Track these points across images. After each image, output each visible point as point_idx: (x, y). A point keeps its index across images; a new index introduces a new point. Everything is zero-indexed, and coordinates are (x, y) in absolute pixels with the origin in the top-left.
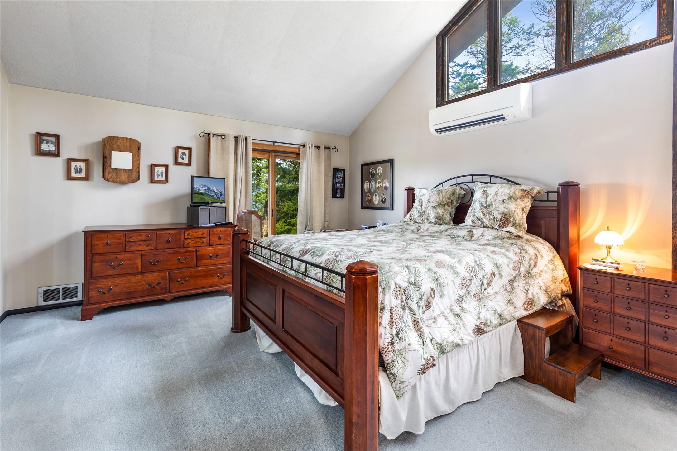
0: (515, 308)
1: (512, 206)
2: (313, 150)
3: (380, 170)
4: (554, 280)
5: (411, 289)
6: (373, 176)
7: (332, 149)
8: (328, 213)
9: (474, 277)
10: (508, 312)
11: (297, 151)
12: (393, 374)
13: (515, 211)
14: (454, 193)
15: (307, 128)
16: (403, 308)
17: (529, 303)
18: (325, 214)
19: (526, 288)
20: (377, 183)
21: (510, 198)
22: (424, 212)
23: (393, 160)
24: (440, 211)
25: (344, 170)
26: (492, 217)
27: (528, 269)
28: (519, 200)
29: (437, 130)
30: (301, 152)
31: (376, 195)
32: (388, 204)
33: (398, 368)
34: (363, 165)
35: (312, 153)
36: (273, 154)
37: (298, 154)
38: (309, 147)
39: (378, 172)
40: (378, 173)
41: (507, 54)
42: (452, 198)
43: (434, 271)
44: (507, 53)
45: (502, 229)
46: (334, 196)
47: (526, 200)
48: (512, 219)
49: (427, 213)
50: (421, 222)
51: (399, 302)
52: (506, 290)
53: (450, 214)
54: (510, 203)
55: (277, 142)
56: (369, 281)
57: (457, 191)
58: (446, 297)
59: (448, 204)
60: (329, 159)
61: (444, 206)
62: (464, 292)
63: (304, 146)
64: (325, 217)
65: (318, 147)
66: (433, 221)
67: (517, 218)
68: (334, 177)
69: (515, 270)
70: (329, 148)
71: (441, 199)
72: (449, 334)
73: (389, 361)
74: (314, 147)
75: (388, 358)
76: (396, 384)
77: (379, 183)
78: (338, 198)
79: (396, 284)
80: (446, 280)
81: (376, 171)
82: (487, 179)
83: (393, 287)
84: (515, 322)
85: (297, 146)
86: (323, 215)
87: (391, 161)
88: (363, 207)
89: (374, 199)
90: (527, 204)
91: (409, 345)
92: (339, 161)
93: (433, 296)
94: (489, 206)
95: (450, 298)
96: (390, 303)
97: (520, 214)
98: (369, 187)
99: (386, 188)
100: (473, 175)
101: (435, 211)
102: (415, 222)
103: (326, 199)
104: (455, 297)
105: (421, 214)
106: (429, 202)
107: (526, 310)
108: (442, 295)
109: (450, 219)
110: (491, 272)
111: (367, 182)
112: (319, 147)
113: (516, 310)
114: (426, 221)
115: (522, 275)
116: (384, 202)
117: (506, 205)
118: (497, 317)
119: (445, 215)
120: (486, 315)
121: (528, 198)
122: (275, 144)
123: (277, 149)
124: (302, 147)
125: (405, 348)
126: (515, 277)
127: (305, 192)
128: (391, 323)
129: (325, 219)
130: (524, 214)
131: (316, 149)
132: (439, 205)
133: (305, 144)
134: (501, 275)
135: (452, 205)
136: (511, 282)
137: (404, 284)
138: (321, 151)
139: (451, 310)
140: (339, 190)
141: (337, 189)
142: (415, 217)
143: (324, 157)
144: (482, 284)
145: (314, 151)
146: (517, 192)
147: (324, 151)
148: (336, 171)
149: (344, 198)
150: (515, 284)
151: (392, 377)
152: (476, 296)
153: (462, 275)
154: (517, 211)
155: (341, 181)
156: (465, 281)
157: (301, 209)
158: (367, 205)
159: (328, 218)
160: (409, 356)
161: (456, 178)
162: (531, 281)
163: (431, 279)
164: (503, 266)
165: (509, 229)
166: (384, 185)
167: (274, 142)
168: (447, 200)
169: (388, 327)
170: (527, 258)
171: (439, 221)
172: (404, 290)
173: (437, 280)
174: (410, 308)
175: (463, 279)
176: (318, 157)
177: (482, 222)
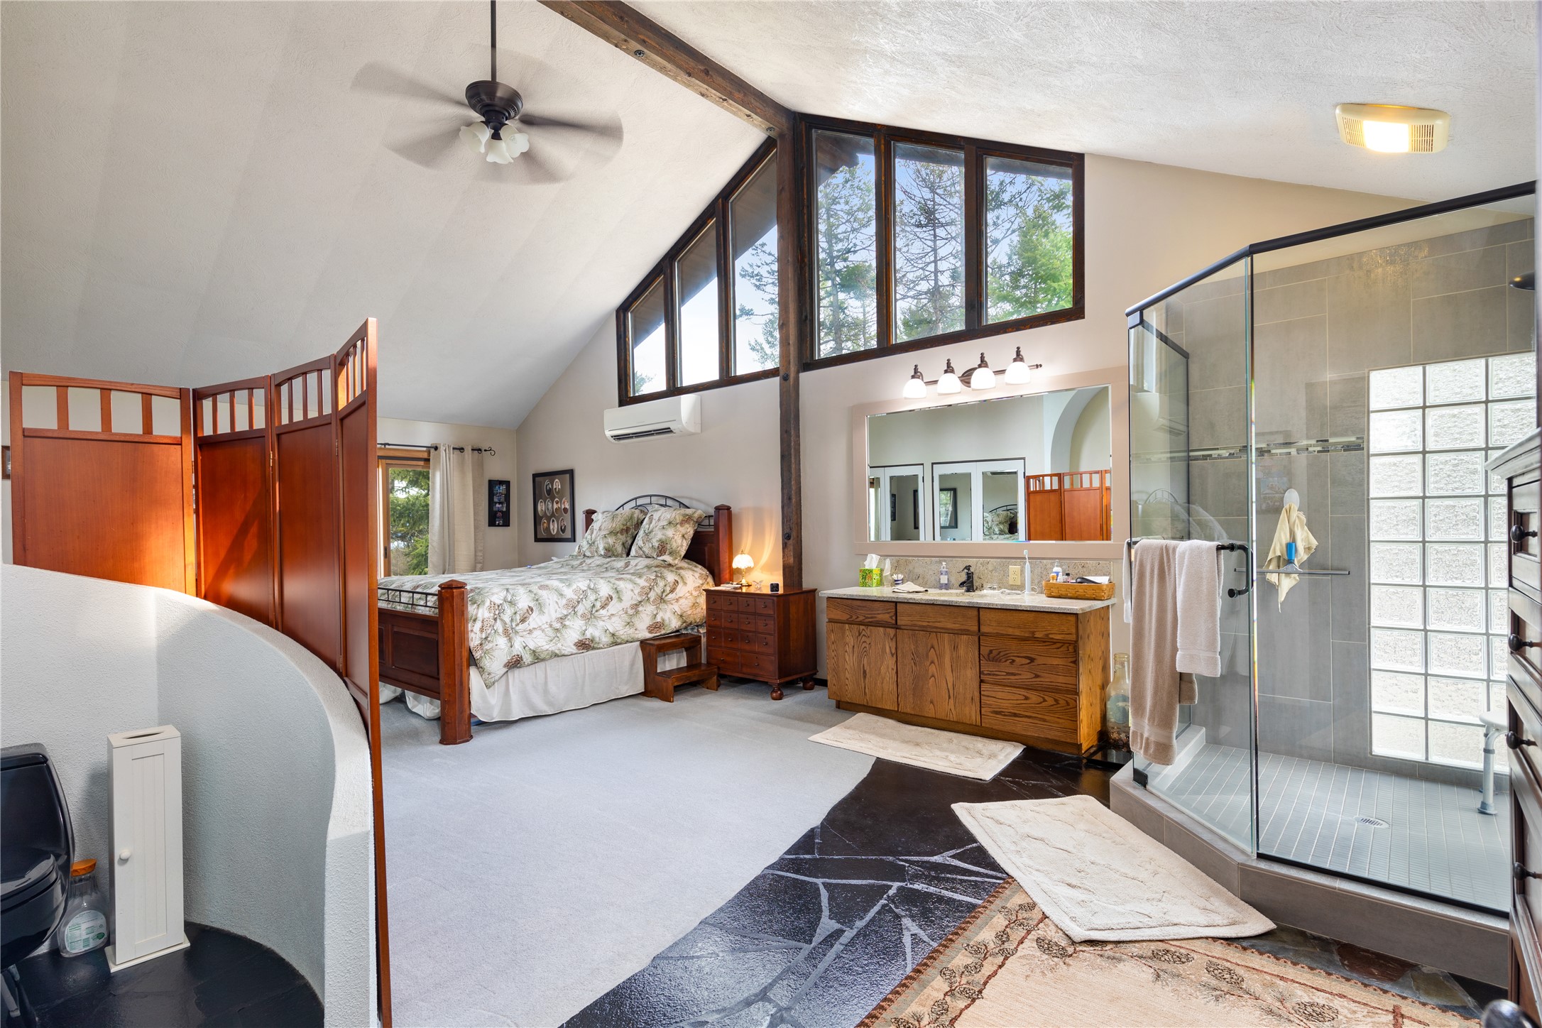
0: (636, 630)
1: (670, 532)
2: (452, 455)
3: (557, 484)
4: (695, 605)
5: (506, 606)
6: (550, 492)
7: (485, 450)
8: (481, 551)
9: (584, 600)
10: (623, 633)
11: (425, 456)
12: (481, 668)
13: (673, 538)
14: (631, 518)
15: (442, 420)
16: (495, 619)
17: (655, 627)
18: (475, 552)
19: (655, 613)
20: (555, 503)
21: (670, 523)
22: (594, 543)
23: (572, 470)
24: (611, 540)
25: (507, 483)
26: (651, 546)
27: (660, 595)
28: (678, 526)
29: (615, 436)
30: (431, 458)
31: (553, 521)
32: (568, 534)
33: (486, 663)
34: (535, 476)
35: (449, 459)
36: (384, 461)
37: (427, 460)
38: (445, 450)
39: (554, 487)
40: (556, 489)
41: (864, 249)
42: (628, 524)
43: (535, 592)
44: (864, 246)
45: (659, 558)
46: (492, 523)
47: (687, 526)
48: (668, 546)
49: (596, 543)
50: (590, 555)
51: (492, 615)
52: (626, 613)
53: (623, 544)
54: (669, 530)
55: (389, 445)
56: (455, 594)
57: (635, 516)
58: (546, 615)
59: (622, 532)
60: (479, 467)
61: (616, 534)
62: (570, 611)
63: (436, 448)
64: (476, 556)
65: (461, 449)
66: (603, 554)
67: (674, 546)
68: (491, 494)
69: (640, 595)
70: (480, 450)
71: (614, 526)
72: (544, 643)
73: (478, 657)
74: (454, 449)
75: (477, 655)
76: (486, 676)
77: (557, 503)
78: (499, 525)
79: (491, 602)
80: (547, 600)
81: (552, 486)
82: (663, 502)
83: (487, 603)
84: (638, 643)
85: (425, 449)
86: (473, 553)
87: (571, 472)
88: (537, 540)
89: (551, 527)
90: (689, 530)
91: (497, 645)
92: (498, 469)
93: (530, 613)
94: (650, 533)
95: (550, 615)
96: (483, 615)
97: (679, 541)
98: (544, 509)
99: (565, 510)
100: (651, 496)
101: (605, 540)
102: (584, 555)
103: (476, 528)
104: (555, 616)
105: (591, 545)
106: (600, 529)
107: (650, 632)
108: (541, 612)
109: (622, 550)
110: (607, 595)
111: (541, 502)
112: (463, 449)
113: (637, 632)
114: (596, 554)
115: (651, 600)
116: (563, 531)
117: (665, 531)
118: (609, 635)
119: (616, 545)
120: (594, 632)
121: (689, 523)
122: (387, 446)
123: (391, 454)
124: (432, 450)
125: (492, 648)
126: (640, 602)
127: (440, 519)
128: (482, 630)
129: (475, 559)
130: (684, 541)
131: (457, 452)
132: (611, 533)
133: (438, 446)
134: (620, 599)
135: (627, 533)
136: (636, 606)
137: (498, 602)
138: (466, 456)
139: (551, 626)
140: (499, 514)
141: (496, 512)
142: (584, 549)
143: (470, 465)
144: (594, 606)
145: (455, 456)
146: (677, 517)
147: (470, 456)
148: (492, 484)
149: (509, 526)
150: (640, 609)
151: (481, 670)
152: (583, 616)
153: (568, 597)
154: (676, 537)
155: (502, 500)
156: (571, 603)
157: (435, 544)
158: (543, 537)
159: (481, 558)
160: (496, 653)
161: (636, 499)
162: (663, 606)
163: (530, 598)
164: (624, 591)
165: (667, 558)
166: (563, 507)
167: (385, 444)
168: (622, 527)
169: (478, 633)
170: (661, 583)
171: (610, 552)
172: (499, 606)
173: (537, 600)
174: (502, 620)
175: (570, 600)
176: (462, 464)
177: (644, 552)
